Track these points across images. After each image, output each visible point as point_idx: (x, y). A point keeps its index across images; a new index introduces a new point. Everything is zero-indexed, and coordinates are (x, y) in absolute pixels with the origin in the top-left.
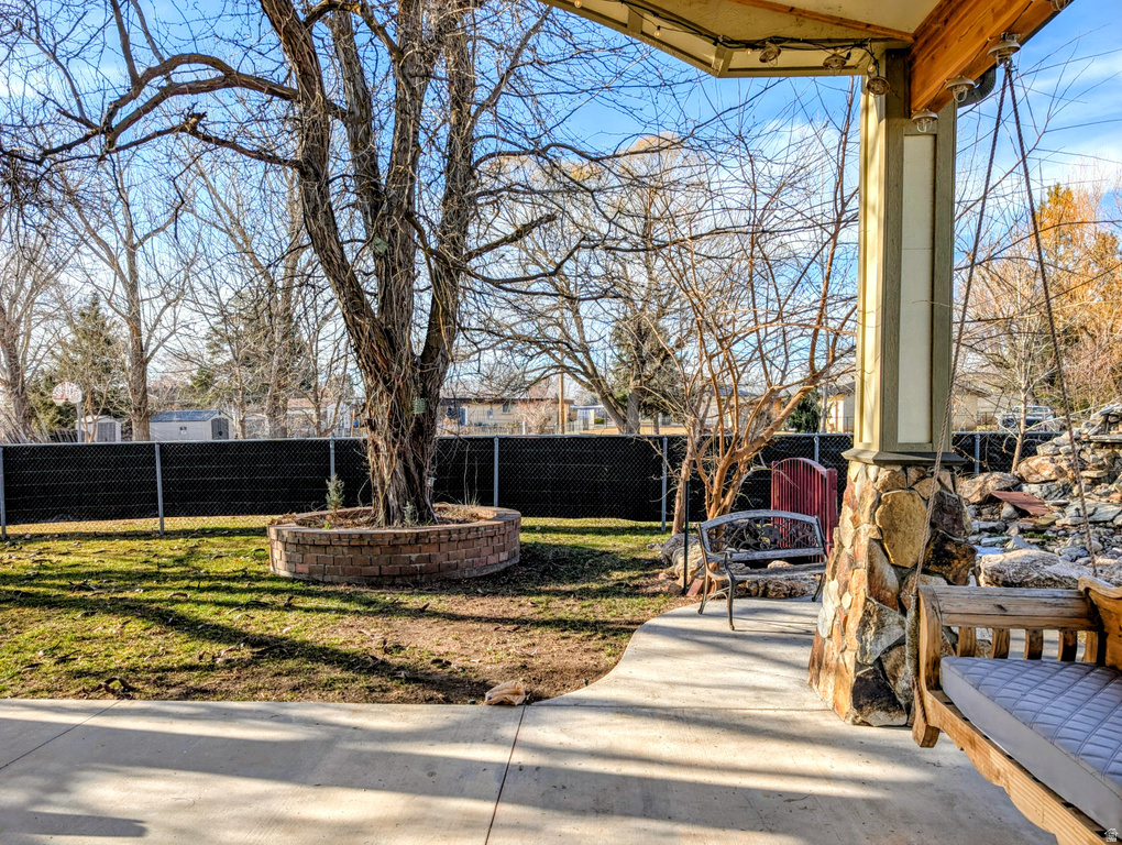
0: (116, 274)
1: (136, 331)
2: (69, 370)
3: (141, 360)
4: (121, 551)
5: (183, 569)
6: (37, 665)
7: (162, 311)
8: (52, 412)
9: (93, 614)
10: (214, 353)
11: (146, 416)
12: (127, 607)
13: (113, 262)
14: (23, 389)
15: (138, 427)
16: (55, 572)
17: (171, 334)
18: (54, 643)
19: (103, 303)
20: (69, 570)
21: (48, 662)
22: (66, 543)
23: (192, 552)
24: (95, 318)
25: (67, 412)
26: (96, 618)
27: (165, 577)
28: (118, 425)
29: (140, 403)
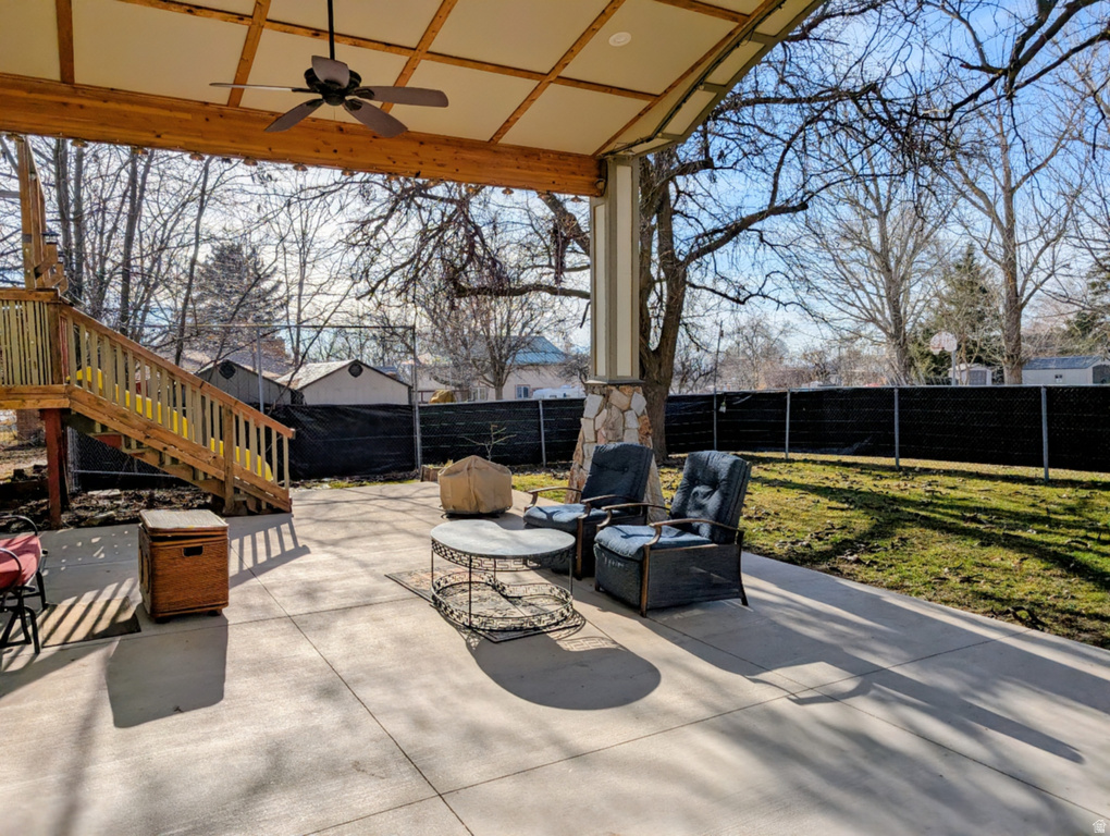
0: (993, 221)
1: (1012, 276)
2: (944, 320)
3: (1016, 305)
4: (1006, 492)
5: (1076, 518)
6: (945, 579)
7: (1041, 252)
8: (928, 361)
9: (989, 545)
10: (1097, 293)
11: (1019, 363)
12: (1022, 545)
13: (990, 210)
14: (905, 340)
15: (1011, 374)
16: (946, 502)
17: (1050, 276)
18: (957, 564)
19: (979, 253)
20: (959, 503)
21: (954, 580)
22: (951, 479)
23: (1084, 502)
24: (970, 268)
25: (942, 360)
26: (992, 548)
27: (1058, 524)
28: (989, 372)
29: (1013, 350)
